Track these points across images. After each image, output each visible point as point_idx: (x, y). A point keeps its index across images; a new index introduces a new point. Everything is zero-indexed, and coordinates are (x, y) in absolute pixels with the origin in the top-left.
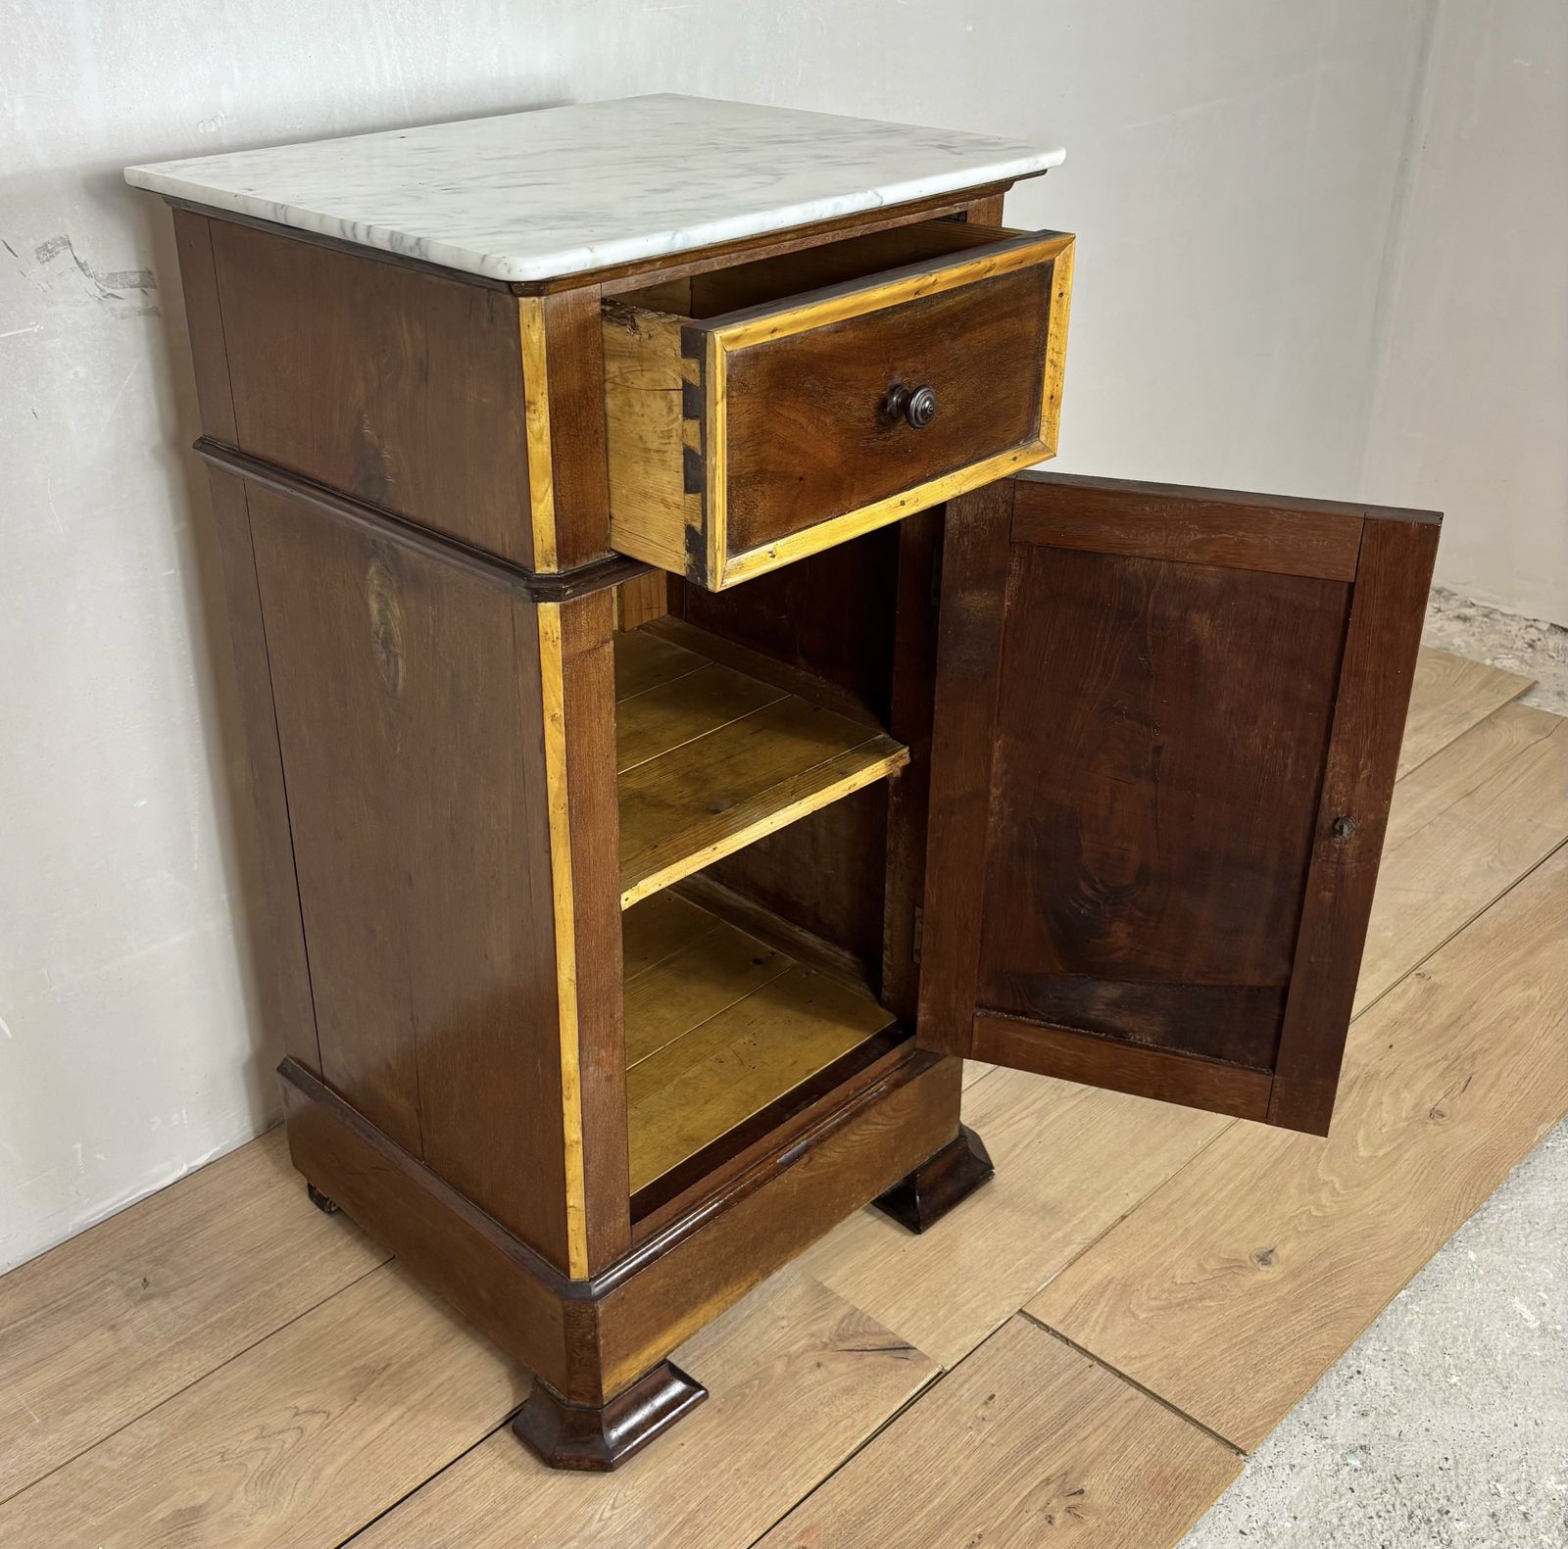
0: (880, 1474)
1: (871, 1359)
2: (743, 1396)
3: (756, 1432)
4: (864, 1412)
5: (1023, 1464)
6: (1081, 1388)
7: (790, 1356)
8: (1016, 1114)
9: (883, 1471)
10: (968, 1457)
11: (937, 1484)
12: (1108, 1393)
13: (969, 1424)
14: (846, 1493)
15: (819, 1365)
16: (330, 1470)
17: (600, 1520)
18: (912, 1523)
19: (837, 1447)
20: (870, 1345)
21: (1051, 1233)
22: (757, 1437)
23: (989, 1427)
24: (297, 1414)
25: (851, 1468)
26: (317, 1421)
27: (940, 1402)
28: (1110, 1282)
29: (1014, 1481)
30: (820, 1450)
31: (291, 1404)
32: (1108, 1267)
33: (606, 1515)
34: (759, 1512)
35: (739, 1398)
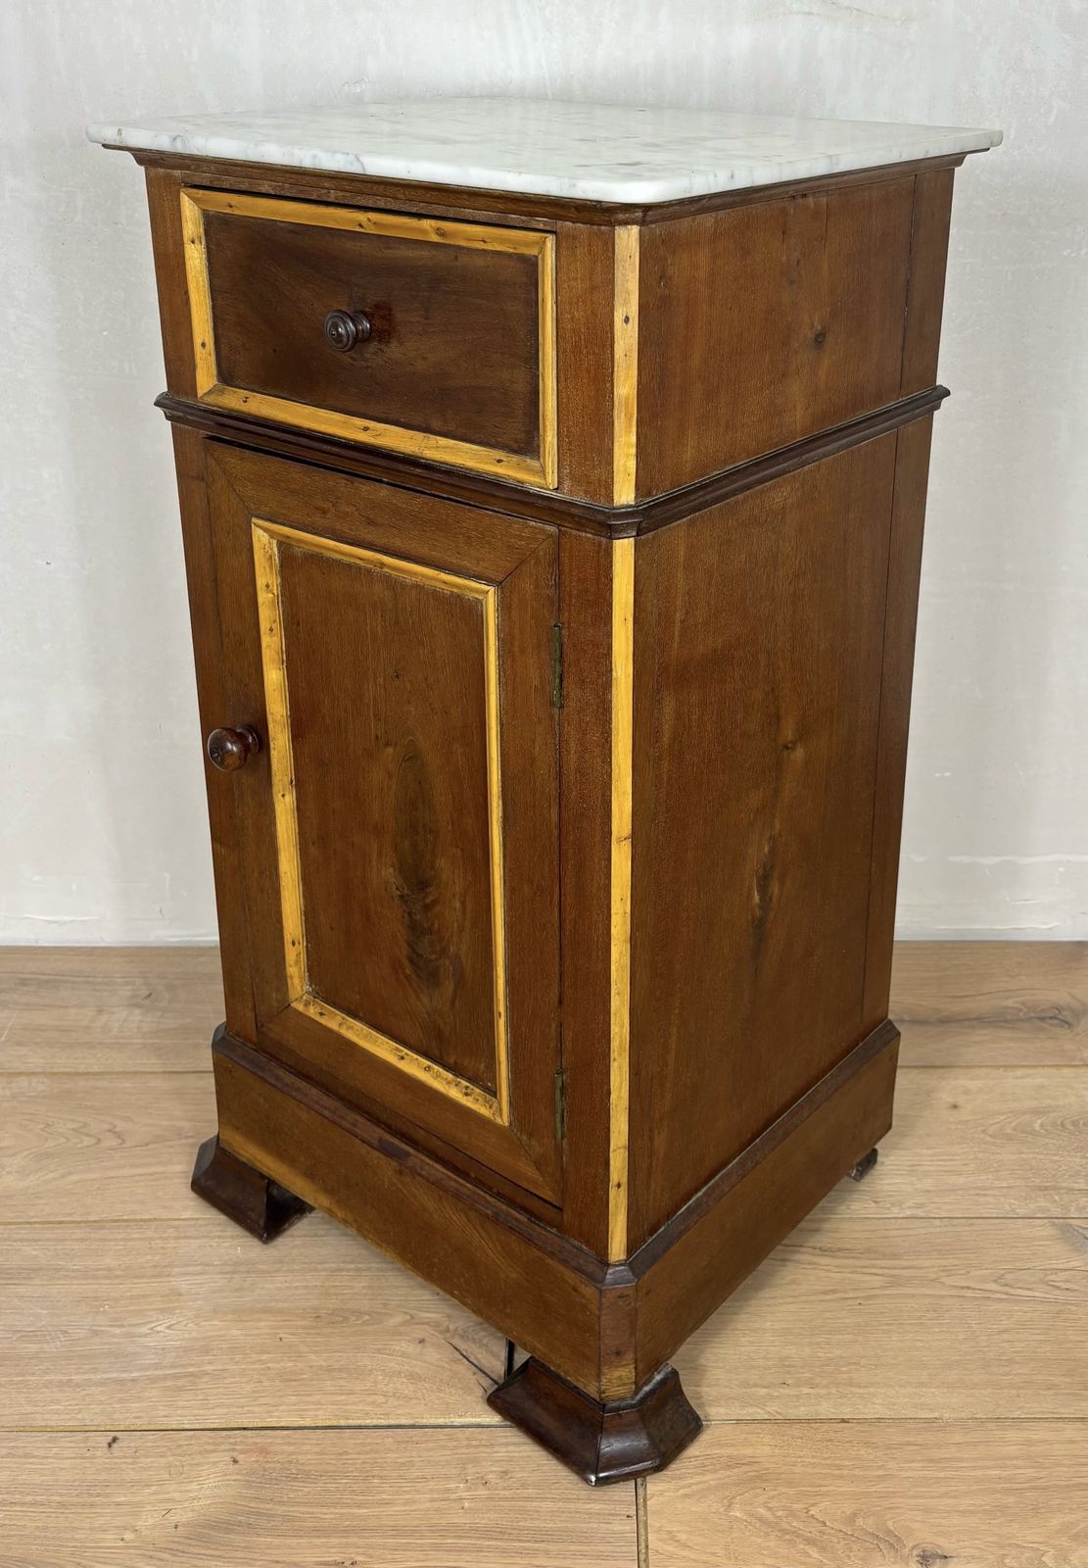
0: (356, 1456)
1: (463, 1368)
2: (346, 1319)
3: (316, 1352)
4: (402, 1403)
5: (463, 1541)
6: (595, 1526)
7: (412, 1318)
8: (874, 1267)
9: (362, 1456)
10: (433, 1500)
11: (383, 1499)
12: (610, 1548)
13: (469, 1478)
14: (316, 1449)
15: (422, 1341)
16: (75, 1177)
17: (152, 1329)
18: (325, 1510)
19: (346, 1411)
20: (476, 1358)
21: (756, 1385)
22: (313, 1357)
23: (483, 1492)
24: (110, 1131)
25: (346, 1435)
26: (115, 1142)
27: (474, 1443)
28: (749, 1464)
29: (437, 1548)
30: (334, 1403)
31: (115, 1122)
32: (767, 1450)
33: (159, 1329)
34: (240, 1409)
35: (341, 1319)
